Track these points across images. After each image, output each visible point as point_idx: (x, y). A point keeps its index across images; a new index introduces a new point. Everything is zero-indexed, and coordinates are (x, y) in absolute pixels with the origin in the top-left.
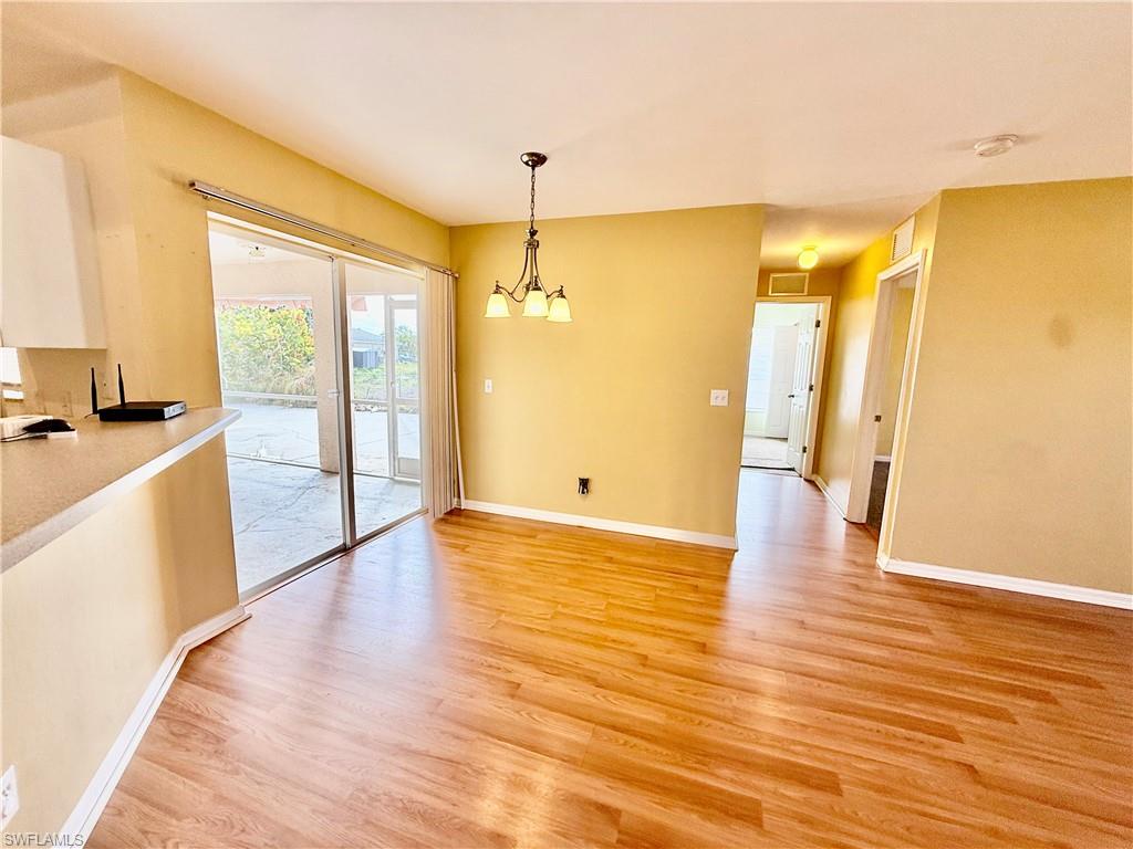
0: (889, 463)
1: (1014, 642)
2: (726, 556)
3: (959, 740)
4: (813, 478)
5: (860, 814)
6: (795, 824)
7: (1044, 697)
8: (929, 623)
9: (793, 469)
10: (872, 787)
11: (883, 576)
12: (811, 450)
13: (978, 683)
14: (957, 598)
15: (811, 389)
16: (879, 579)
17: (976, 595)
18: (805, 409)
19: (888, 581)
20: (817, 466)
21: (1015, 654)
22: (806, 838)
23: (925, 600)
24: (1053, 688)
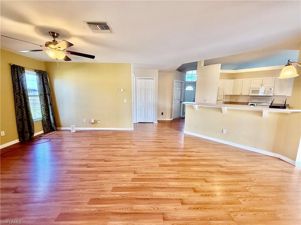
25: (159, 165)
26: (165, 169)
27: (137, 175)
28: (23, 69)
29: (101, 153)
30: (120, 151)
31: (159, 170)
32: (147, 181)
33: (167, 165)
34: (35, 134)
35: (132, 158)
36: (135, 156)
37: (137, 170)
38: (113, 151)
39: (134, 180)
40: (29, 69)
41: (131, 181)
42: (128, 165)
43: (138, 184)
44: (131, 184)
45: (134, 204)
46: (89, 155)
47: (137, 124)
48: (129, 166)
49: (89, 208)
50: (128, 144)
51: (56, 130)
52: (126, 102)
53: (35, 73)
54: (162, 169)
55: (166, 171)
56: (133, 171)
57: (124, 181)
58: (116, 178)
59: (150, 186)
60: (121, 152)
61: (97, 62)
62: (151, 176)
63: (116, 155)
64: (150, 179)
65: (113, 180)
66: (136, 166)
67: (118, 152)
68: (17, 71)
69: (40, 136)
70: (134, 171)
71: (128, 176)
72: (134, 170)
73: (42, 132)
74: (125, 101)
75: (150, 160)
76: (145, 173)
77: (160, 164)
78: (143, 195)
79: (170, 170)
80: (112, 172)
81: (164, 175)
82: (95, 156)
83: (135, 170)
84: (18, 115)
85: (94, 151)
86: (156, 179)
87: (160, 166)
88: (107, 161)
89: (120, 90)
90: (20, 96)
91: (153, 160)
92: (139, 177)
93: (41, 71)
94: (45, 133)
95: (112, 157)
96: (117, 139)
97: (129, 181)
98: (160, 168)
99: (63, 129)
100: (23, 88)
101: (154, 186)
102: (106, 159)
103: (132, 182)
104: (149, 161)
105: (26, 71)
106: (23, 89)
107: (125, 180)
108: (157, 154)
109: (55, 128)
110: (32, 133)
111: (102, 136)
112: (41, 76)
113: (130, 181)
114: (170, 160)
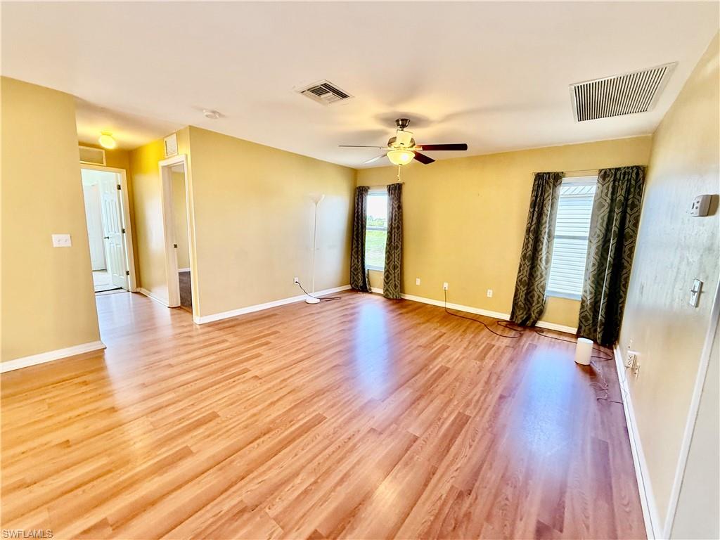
0: (190, 272)
1: (253, 330)
2: (99, 355)
3: (250, 370)
4: (138, 290)
5: (228, 416)
6: (207, 440)
7: (267, 343)
8: (225, 337)
9: (121, 288)
10: (228, 406)
11: (198, 327)
12: (133, 272)
13: (249, 349)
14: (231, 324)
15: (123, 231)
16: (197, 329)
17: (237, 319)
18: (122, 246)
19: (201, 328)
20: (139, 283)
21: (255, 334)
22: (212, 440)
23: (220, 330)
24: (268, 339)
25: (218, 416)
26: (194, 414)
28: (558, 177)
31: (211, 404)
35: (304, 394)
37: (259, 383)
55: (191, 411)
70: (261, 379)
75: (254, 415)
77: (218, 420)
81: (191, 403)
87: (214, 416)
93: (617, 169)
98: (211, 409)
108: (254, 445)
114: (194, 451)
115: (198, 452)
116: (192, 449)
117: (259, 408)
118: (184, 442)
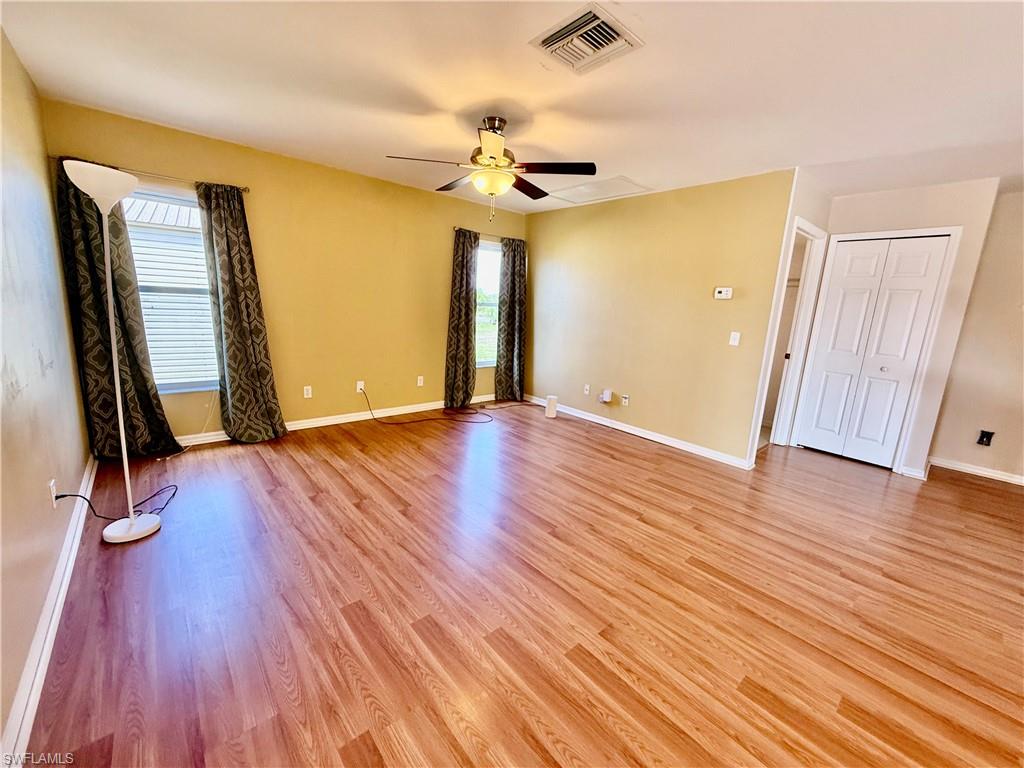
25: (746, 679)
26: (764, 725)
27: (607, 646)
28: (476, 237)
29: (565, 503)
30: (625, 524)
32: (622, 702)
33: (796, 712)
34: (475, 400)
35: (645, 573)
36: (664, 572)
37: (626, 629)
38: (602, 515)
39: (580, 655)
40: (490, 237)
41: (566, 655)
42: (605, 589)
43: (579, 681)
44: (558, 662)
45: (503, 743)
46: (532, 493)
47: (791, 451)
48: (610, 593)
49: (407, 637)
50: (675, 514)
51: (519, 398)
52: (737, 343)
53: (499, 245)
54: (744, 710)
55: (756, 734)
56: (605, 621)
57: (547, 635)
58: (536, 608)
59: (618, 732)
60: (626, 530)
61: (652, 189)
62: (657, 694)
63: (601, 533)
64: (642, 702)
65: (519, 605)
66: (633, 613)
67: (618, 526)
68: (463, 244)
69: (482, 406)
70: (611, 626)
71: (573, 627)
72: (611, 620)
73: (492, 397)
74: (734, 339)
75: (719, 627)
76: (642, 666)
77: (757, 678)
78: (558, 741)
79: (790, 749)
80: (540, 580)
81: (734, 744)
82: (541, 501)
83: (617, 624)
84: (451, 346)
85: (552, 488)
86: (672, 726)
87: (753, 689)
88: (560, 536)
89: (720, 292)
90: (459, 301)
91: (732, 634)
92: (605, 661)
93: (513, 240)
94: (497, 401)
95: (582, 530)
96: (651, 480)
97: (561, 644)
98: (735, 698)
99: (535, 400)
100: (468, 283)
101: (633, 746)
102: (560, 529)
103: (567, 661)
104: (712, 630)
105: (481, 241)
106: (467, 287)
107: (553, 633)
108: (778, 623)
109: (518, 394)
110: (468, 395)
111: (612, 452)
112: (511, 254)
113: (566, 648)
114: (840, 698)
115: (838, 691)
116: (837, 703)
117: (697, 621)
118: (835, 719)
